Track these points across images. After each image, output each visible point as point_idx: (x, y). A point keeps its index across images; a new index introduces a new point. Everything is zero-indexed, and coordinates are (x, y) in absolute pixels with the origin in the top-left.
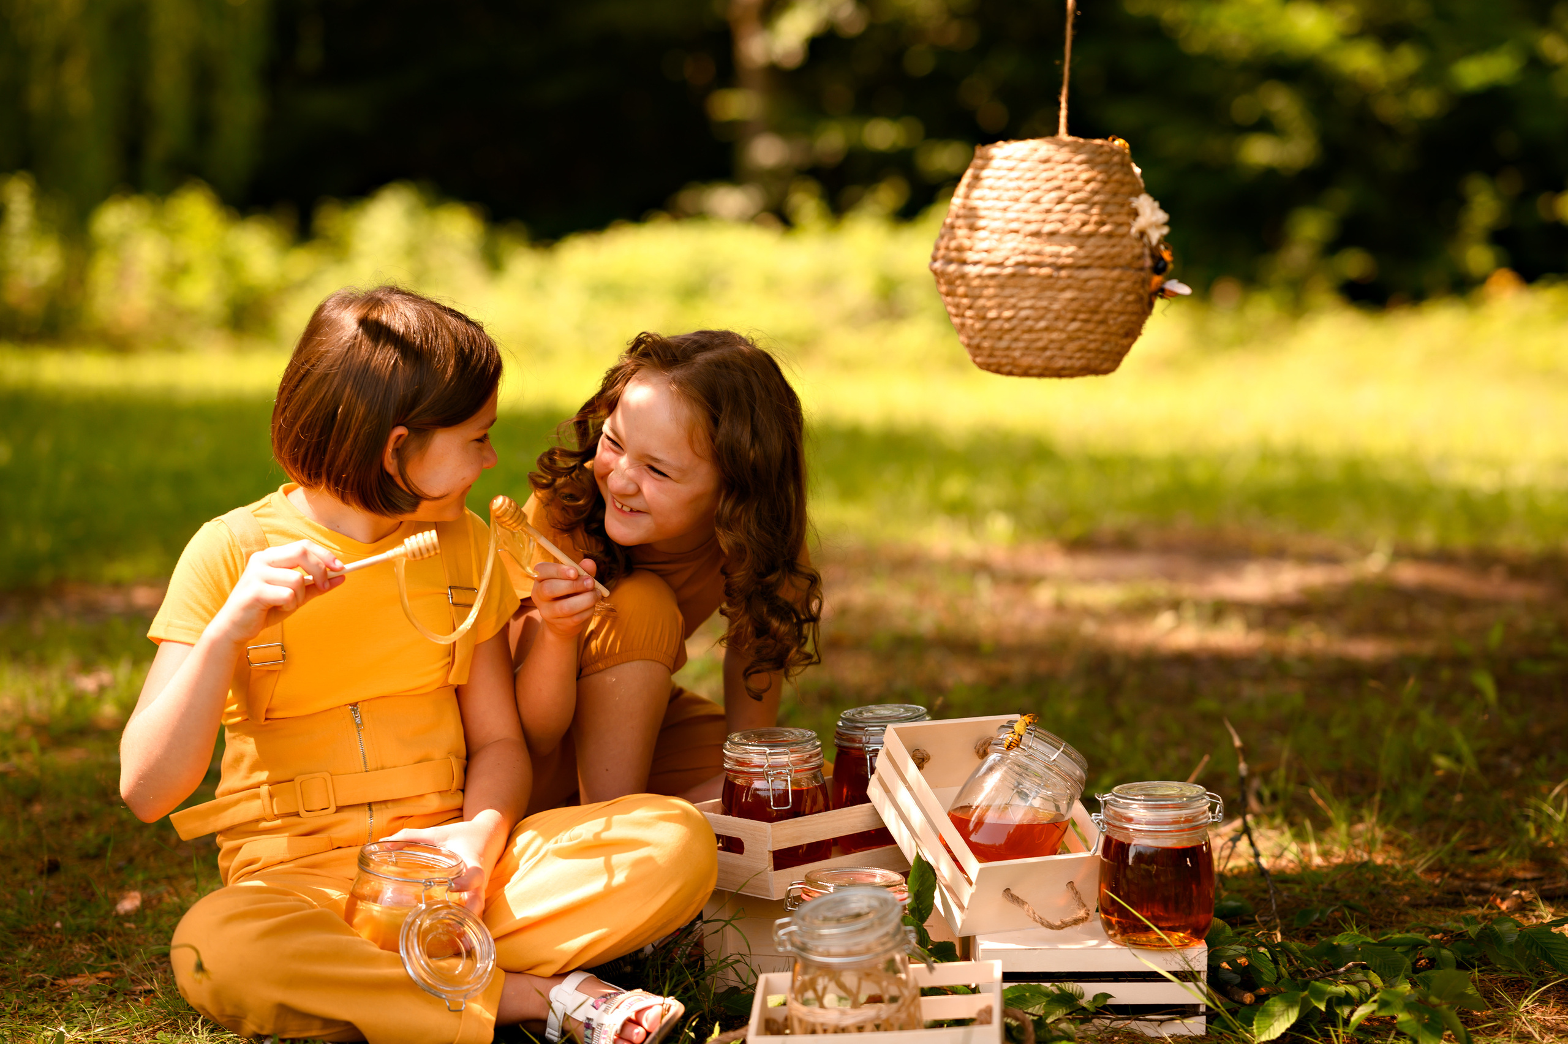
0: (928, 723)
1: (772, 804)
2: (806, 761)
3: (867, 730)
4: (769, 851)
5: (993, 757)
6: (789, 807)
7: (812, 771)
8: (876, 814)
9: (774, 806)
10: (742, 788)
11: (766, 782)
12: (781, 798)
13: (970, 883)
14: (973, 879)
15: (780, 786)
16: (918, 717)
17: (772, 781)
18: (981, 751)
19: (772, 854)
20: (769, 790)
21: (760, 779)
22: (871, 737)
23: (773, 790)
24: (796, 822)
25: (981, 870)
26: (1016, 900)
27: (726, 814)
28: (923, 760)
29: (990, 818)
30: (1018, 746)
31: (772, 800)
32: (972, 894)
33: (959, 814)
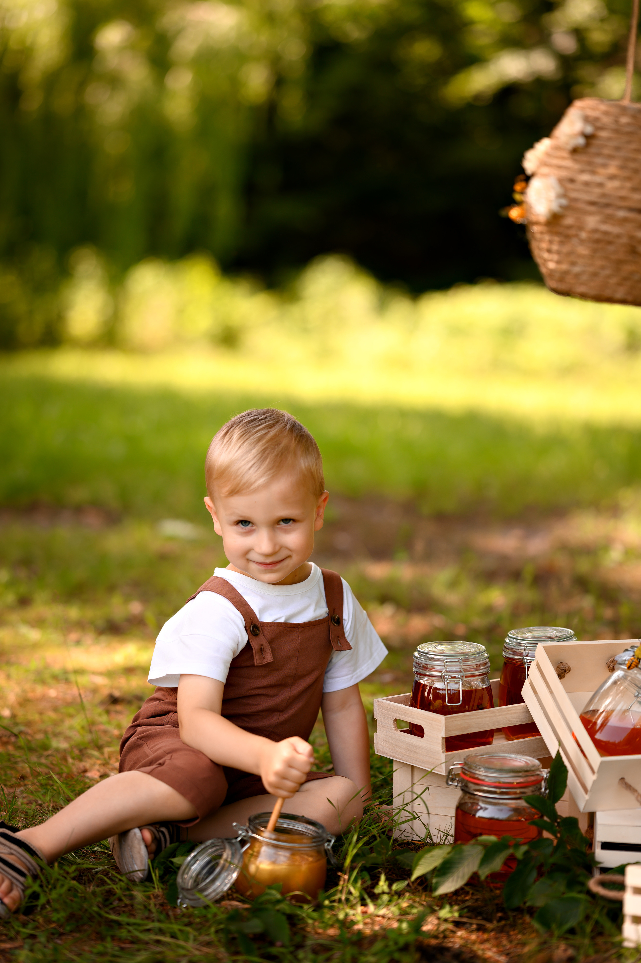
0: (574, 642)
1: (447, 701)
2: (476, 669)
3: (526, 647)
4: (442, 737)
5: (618, 674)
6: (459, 704)
7: (480, 677)
8: (527, 711)
9: (448, 702)
10: (425, 686)
11: (443, 683)
12: (454, 696)
13: (593, 772)
14: (596, 768)
15: (453, 686)
16: (568, 638)
17: (448, 683)
18: (611, 666)
19: (445, 740)
20: (445, 690)
21: (439, 681)
22: (530, 652)
23: (448, 690)
24: (465, 715)
25: (602, 763)
26: (629, 787)
27: (412, 706)
28: (565, 671)
29: (613, 721)
30: (637, 666)
31: (447, 698)
32: (595, 782)
33: (588, 717)
